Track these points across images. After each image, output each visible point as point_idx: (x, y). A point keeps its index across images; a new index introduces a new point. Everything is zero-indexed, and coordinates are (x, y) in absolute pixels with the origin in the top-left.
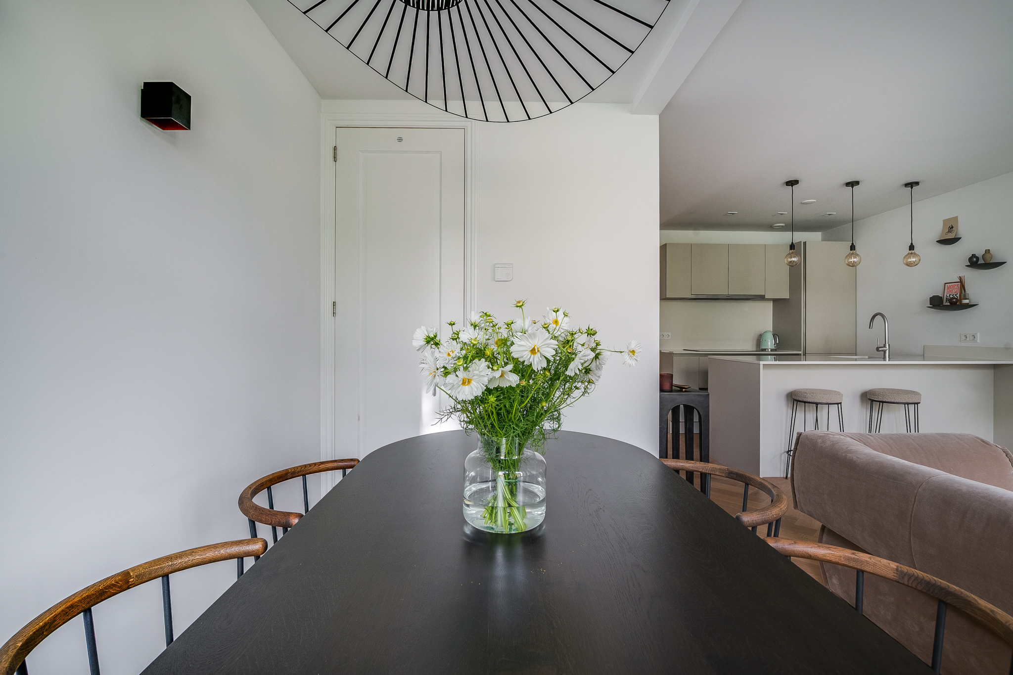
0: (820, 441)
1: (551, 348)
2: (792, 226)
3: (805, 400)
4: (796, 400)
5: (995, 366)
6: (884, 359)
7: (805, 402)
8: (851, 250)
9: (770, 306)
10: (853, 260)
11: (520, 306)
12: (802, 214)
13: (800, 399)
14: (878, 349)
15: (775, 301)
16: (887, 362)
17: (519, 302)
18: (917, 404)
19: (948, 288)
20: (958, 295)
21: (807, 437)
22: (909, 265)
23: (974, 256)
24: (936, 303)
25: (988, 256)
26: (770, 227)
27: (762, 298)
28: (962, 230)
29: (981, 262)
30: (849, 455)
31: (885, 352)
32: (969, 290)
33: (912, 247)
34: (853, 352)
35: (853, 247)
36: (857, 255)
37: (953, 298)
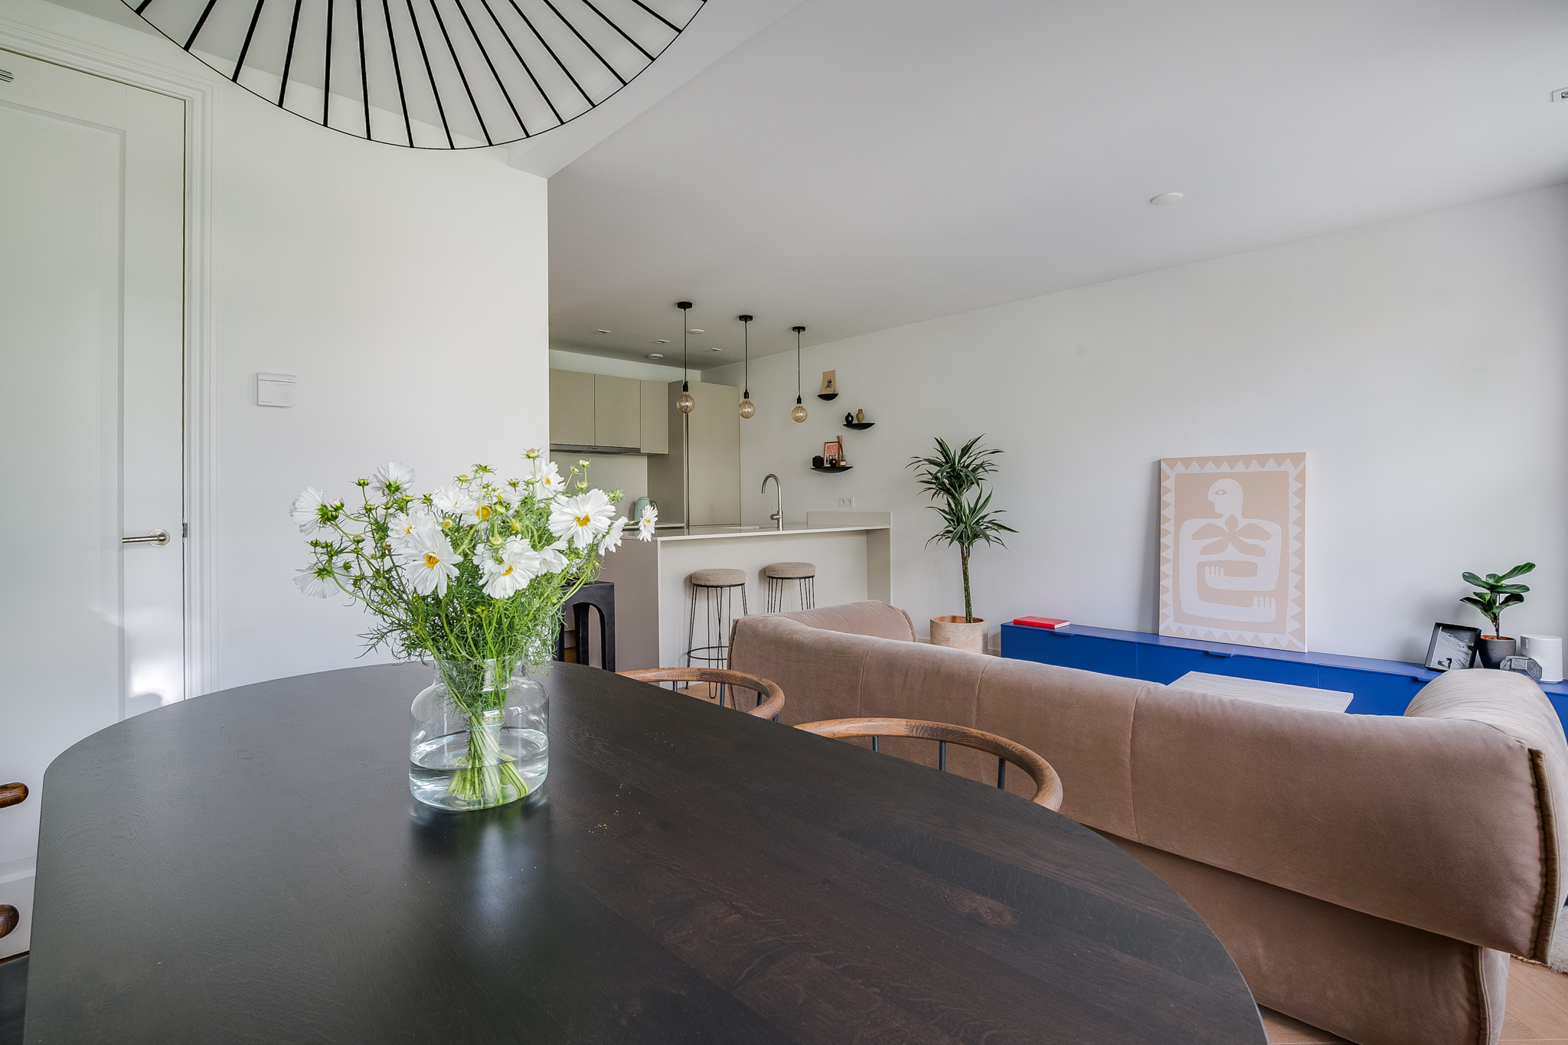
0: (760, 626)
1: (605, 516)
2: (685, 361)
3: (708, 584)
4: (696, 584)
5: (868, 532)
6: (779, 530)
7: (708, 587)
8: (745, 397)
9: (643, 462)
10: (748, 410)
11: (534, 458)
12: (695, 346)
13: (703, 584)
14: (772, 517)
15: (650, 456)
16: (781, 532)
17: (533, 451)
18: (813, 577)
19: (828, 449)
20: (836, 456)
21: (745, 623)
22: (798, 420)
23: (849, 415)
24: (818, 463)
25: (861, 416)
26: (645, 357)
27: (635, 452)
28: (839, 386)
29: (855, 422)
30: (795, 636)
31: (778, 521)
32: (847, 452)
33: (799, 400)
34: (737, 523)
35: (746, 395)
36: (751, 404)
37: (833, 459)
